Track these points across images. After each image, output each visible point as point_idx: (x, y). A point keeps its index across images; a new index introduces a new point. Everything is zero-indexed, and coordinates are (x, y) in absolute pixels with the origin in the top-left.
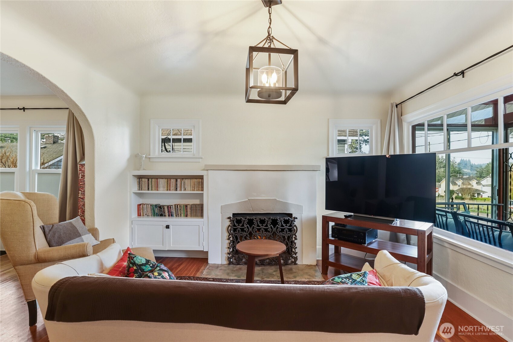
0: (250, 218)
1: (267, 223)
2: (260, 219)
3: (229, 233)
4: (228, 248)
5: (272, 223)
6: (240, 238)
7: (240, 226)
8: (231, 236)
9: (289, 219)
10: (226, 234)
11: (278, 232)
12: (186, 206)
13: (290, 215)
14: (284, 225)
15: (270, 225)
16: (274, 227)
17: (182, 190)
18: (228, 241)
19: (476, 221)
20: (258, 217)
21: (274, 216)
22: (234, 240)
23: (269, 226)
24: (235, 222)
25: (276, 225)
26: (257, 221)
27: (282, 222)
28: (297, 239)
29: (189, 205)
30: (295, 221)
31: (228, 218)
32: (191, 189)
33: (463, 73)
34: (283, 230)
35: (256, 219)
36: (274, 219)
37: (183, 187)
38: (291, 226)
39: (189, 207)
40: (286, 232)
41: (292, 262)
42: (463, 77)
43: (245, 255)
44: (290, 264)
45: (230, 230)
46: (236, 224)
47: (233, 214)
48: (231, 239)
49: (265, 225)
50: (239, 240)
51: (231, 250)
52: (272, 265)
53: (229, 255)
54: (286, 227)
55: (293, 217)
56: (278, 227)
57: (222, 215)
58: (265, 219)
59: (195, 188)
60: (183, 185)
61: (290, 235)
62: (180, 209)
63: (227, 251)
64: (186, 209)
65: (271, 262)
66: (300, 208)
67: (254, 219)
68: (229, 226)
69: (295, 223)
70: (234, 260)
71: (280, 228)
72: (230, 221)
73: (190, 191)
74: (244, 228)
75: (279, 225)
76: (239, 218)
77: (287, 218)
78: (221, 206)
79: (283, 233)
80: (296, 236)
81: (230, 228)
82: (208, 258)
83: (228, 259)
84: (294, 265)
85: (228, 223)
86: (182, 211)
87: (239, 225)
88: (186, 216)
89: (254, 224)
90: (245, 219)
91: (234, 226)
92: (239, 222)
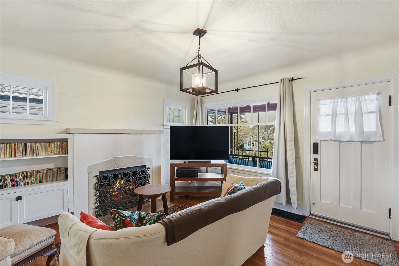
0: (116, 174)
1: (129, 175)
2: (124, 173)
3: (96, 190)
4: (96, 203)
5: (133, 175)
6: (106, 192)
7: (107, 181)
8: (97, 192)
9: (145, 170)
10: (93, 191)
11: (137, 180)
12: (40, 172)
13: (145, 167)
14: (141, 174)
15: (131, 176)
16: (135, 177)
17: (33, 155)
18: (95, 197)
19: (242, 157)
20: (122, 172)
21: (134, 169)
22: (102, 194)
23: (131, 178)
24: (102, 179)
25: (136, 176)
26: (121, 175)
27: (140, 172)
28: (150, 183)
29: (43, 170)
30: (148, 171)
31: (95, 176)
32: (47, 153)
33: (237, 90)
34: (140, 179)
35: (120, 173)
36: (135, 171)
37: (34, 151)
38: (146, 174)
39: (43, 172)
40: (143, 180)
41: (147, 201)
42: (237, 92)
43: (112, 205)
44: (146, 203)
45: (97, 187)
46: (102, 180)
47: (100, 172)
48: (98, 194)
49: (127, 177)
50: (106, 194)
51: (98, 204)
52: (134, 207)
53: (97, 209)
54: (143, 176)
55: (147, 167)
56: (137, 177)
57: (89, 175)
58: (127, 172)
59: (51, 152)
60: (34, 149)
61: (146, 181)
62: (31, 177)
63: (95, 206)
64: (40, 175)
65: (133, 205)
66: (151, 160)
67: (119, 174)
68: (96, 183)
69: (149, 172)
70: (100, 213)
71: (139, 177)
72: (97, 179)
73: (46, 155)
74: (110, 183)
75: (138, 175)
76: (105, 175)
77: (143, 169)
78: (88, 166)
79: (141, 180)
80: (149, 181)
81: (97, 185)
82: (57, 223)
83: (95, 213)
84: (148, 202)
85: (95, 181)
86: (34, 177)
87: (105, 181)
88: (40, 183)
89: (119, 177)
90: (111, 175)
91: (102, 182)
92: (105, 178)
